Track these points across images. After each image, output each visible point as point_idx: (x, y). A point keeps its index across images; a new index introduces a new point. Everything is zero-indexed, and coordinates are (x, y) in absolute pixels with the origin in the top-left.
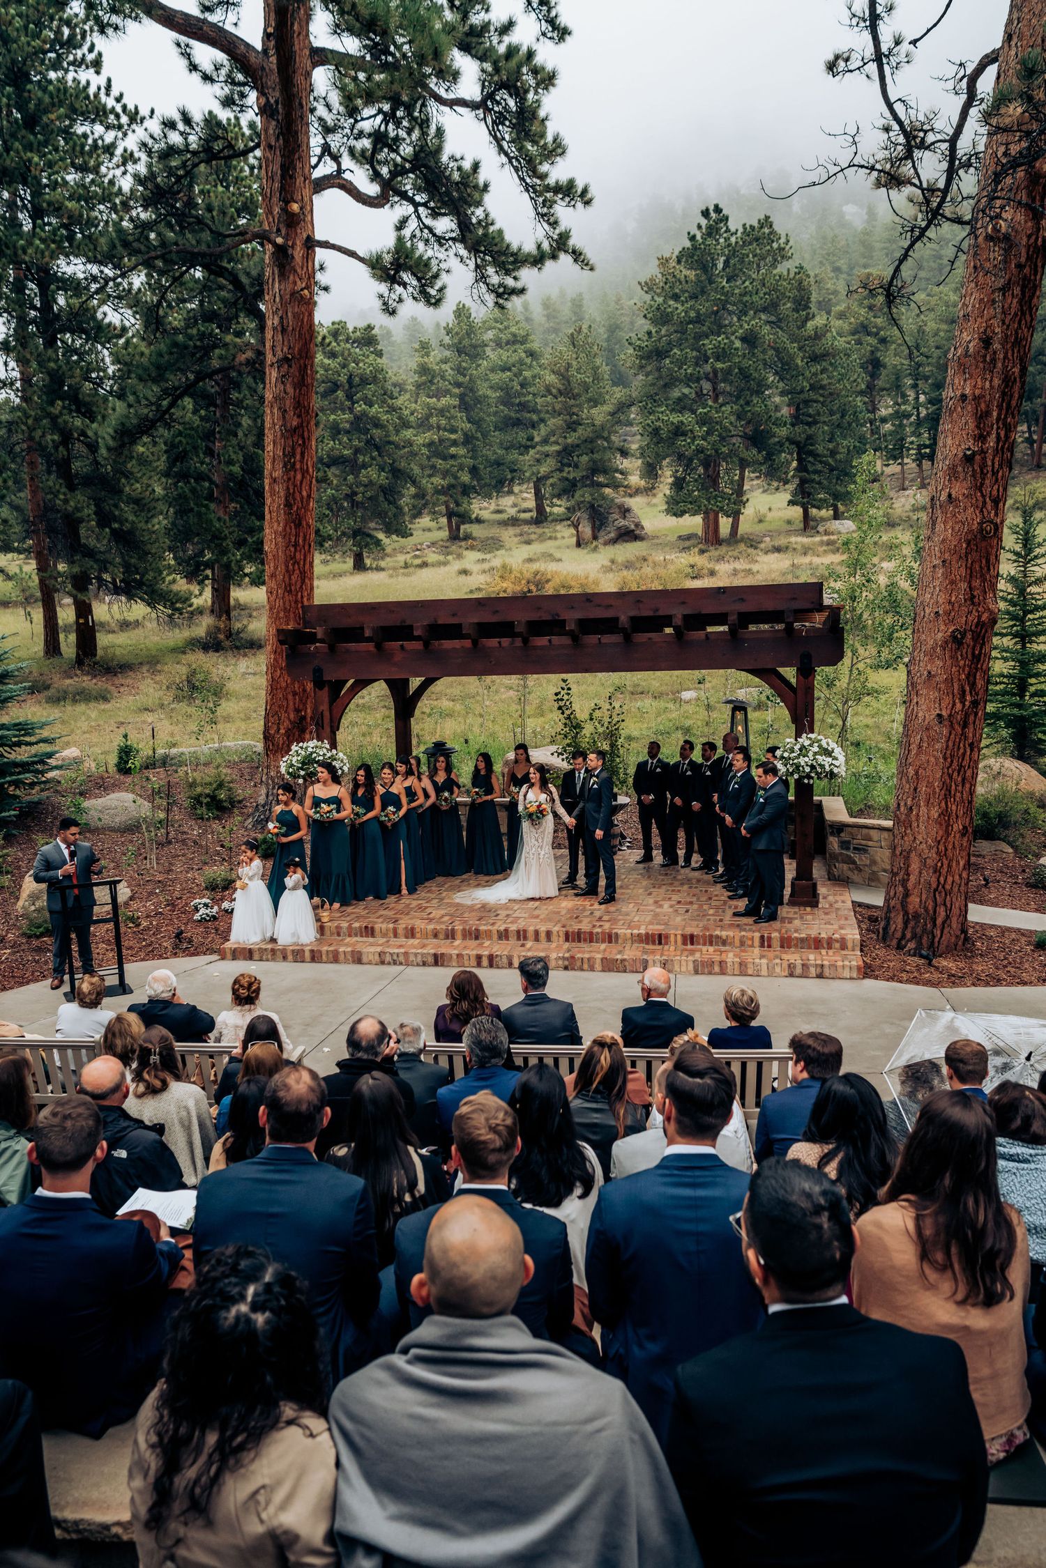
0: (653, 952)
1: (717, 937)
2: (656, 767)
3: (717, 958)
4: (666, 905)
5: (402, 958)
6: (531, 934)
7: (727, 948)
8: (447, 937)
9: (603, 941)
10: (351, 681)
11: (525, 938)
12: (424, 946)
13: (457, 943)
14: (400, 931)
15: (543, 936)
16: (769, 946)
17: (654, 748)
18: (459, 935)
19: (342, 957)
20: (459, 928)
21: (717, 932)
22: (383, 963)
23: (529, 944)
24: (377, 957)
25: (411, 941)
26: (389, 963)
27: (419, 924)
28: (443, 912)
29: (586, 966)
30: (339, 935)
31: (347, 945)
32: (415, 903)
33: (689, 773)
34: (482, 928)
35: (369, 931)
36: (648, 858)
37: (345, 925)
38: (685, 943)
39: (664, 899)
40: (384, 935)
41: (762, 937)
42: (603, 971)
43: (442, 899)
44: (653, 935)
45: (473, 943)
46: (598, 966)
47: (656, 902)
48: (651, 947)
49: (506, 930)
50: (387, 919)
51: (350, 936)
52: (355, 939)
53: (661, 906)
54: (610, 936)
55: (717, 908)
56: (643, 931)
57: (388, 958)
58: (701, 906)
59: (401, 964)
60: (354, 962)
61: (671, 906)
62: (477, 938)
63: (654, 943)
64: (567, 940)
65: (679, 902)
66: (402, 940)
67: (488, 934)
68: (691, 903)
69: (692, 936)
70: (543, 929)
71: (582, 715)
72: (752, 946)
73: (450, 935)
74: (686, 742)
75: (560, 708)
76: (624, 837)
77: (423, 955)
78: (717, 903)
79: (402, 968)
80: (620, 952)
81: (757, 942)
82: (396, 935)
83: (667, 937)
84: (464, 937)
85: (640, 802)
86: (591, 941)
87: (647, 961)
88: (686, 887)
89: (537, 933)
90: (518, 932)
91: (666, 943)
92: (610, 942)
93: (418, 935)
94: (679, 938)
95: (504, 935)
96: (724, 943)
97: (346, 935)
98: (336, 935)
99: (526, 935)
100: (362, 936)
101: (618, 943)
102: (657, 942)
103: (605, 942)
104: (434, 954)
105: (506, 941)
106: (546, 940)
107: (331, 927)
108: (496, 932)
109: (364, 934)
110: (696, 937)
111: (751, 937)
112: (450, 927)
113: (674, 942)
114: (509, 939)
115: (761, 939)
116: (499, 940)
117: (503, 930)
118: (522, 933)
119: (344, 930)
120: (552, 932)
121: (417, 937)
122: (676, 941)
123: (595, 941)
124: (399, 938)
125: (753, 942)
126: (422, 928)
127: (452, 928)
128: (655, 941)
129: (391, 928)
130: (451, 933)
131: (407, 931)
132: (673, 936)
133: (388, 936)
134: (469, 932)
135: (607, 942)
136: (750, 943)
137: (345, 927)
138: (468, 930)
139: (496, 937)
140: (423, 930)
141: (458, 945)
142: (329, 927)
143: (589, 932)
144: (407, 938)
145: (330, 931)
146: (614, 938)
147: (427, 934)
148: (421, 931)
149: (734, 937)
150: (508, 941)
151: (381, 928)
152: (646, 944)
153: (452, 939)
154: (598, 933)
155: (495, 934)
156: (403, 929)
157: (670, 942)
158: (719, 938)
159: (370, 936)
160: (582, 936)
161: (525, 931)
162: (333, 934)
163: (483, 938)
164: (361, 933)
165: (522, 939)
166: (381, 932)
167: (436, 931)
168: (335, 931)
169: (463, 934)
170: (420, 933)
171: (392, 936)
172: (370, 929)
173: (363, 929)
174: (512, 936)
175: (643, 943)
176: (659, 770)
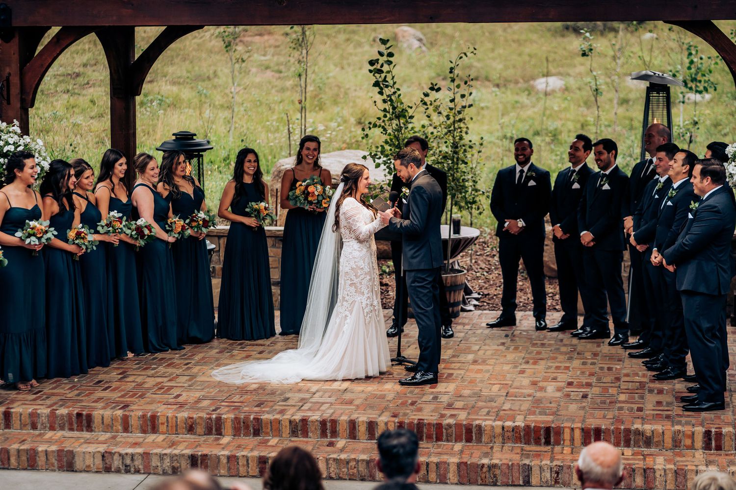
0: (538, 455)
1: (638, 432)
2: (528, 179)
3: (639, 464)
4: (551, 388)
5: (138, 463)
6: (343, 428)
7: (653, 450)
8: (209, 432)
9: (458, 439)
10: (55, 30)
11: (334, 433)
12: (173, 444)
13: (225, 440)
14: (134, 422)
15: (362, 429)
16: (719, 448)
17: (523, 148)
18: (228, 428)
19: (41, 461)
20: (228, 416)
21: (637, 426)
22: (108, 470)
23: (341, 443)
24: (98, 461)
25: (151, 437)
26: (118, 471)
27: (164, 411)
28: (198, 394)
29: (433, 476)
30: (34, 427)
31: (50, 442)
32: (151, 382)
33: (576, 186)
34: (265, 417)
35: (84, 422)
36: (507, 320)
37: (44, 411)
39: (545, 379)
40: (108, 427)
41: (708, 434)
42: (460, 483)
43: (193, 377)
44: (537, 429)
45: (251, 441)
46: (452, 476)
47: (534, 383)
48: (534, 448)
49: (304, 421)
50: (109, 404)
51: (52, 428)
52: (60, 434)
53: (542, 389)
54: (469, 430)
55: (631, 392)
56: (520, 423)
57: (117, 463)
58: (605, 389)
59: (137, 471)
60: (61, 468)
61: (559, 389)
62: (257, 433)
63: (537, 442)
65: (570, 384)
66: (138, 436)
67: (275, 427)
68: (589, 385)
70: (362, 418)
71: (410, 95)
72: (692, 447)
73: (215, 428)
74: (580, 137)
75: (376, 84)
76: (468, 292)
77: (172, 457)
78: (630, 385)
79: (139, 477)
80: (486, 455)
81: (699, 442)
82: (126, 429)
83: (559, 432)
84: (237, 432)
85: (501, 232)
86: (439, 439)
87: (529, 468)
88: (576, 363)
89: (353, 425)
90: (323, 423)
91: (557, 443)
92: (469, 440)
93: (163, 428)
94: (578, 434)
95: (300, 428)
96: (648, 442)
97: (46, 427)
98: (29, 427)
99: (336, 428)
100: (71, 429)
101: (481, 442)
102: (543, 440)
103: (461, 440)
104: (192, 455)
105: (303, 437)
106: (367, 436)
107: (21, 415)
108: (288, 424)
109: (75, 426)
110: (604, 432)
111: (690, 433)
112: (214, 416)
113: (570, 440)
114: (307, 434)
115: (704, 437)
116: (292, 436)
117: (297, 421)
118: (329, 424)
119: (42, 420)
120: (377, 424)
121: (160, 430)
122: (572, 440)
123: (444, 437)
124: (131, 432)
125: (693, 442)
126: (168, 417)
127: (217, 418)
128: (539, 439)
129: (119, 418)
130: (216, 424)
131: (145, 421)
132: (567, 431)
133: (114, 428)
134: (244, 423)
135: (464, 441)
136: (688, 442)
137: (43, 415)
138: (242, 420)
139: (288, 432)
140: (170, 420)
141: (228, 443)
142: (18, 415)
143: (436, 424)
144: (144, 431)
145: (20, 421)
146: (476, 434)
147: (177, 426)
148: (168, 421)
149: (663, 433)
150: (307, 437)
151: (103, 418)
152: (525, 444)
153: (217, 434)
154: (449, 426)
155: (286, 427)
156: (139, 418)
157: (564, 440)
158: (639, 434)
159: (84, 429)
160: (425, 430)
161: (334, 422)
162: (25, 425)
163: (267, 434)
164: (71, 424)
165: (329, 435)
166: (103, 423)
167: (189, 422)
168: (28, 421)
169: (235, 427)
170: (166, 424)
171: (120, 428)
172: (84, 418)
173: (74, 419)
174: (313, 429)
175: (521, 442)
176: (532, 183)
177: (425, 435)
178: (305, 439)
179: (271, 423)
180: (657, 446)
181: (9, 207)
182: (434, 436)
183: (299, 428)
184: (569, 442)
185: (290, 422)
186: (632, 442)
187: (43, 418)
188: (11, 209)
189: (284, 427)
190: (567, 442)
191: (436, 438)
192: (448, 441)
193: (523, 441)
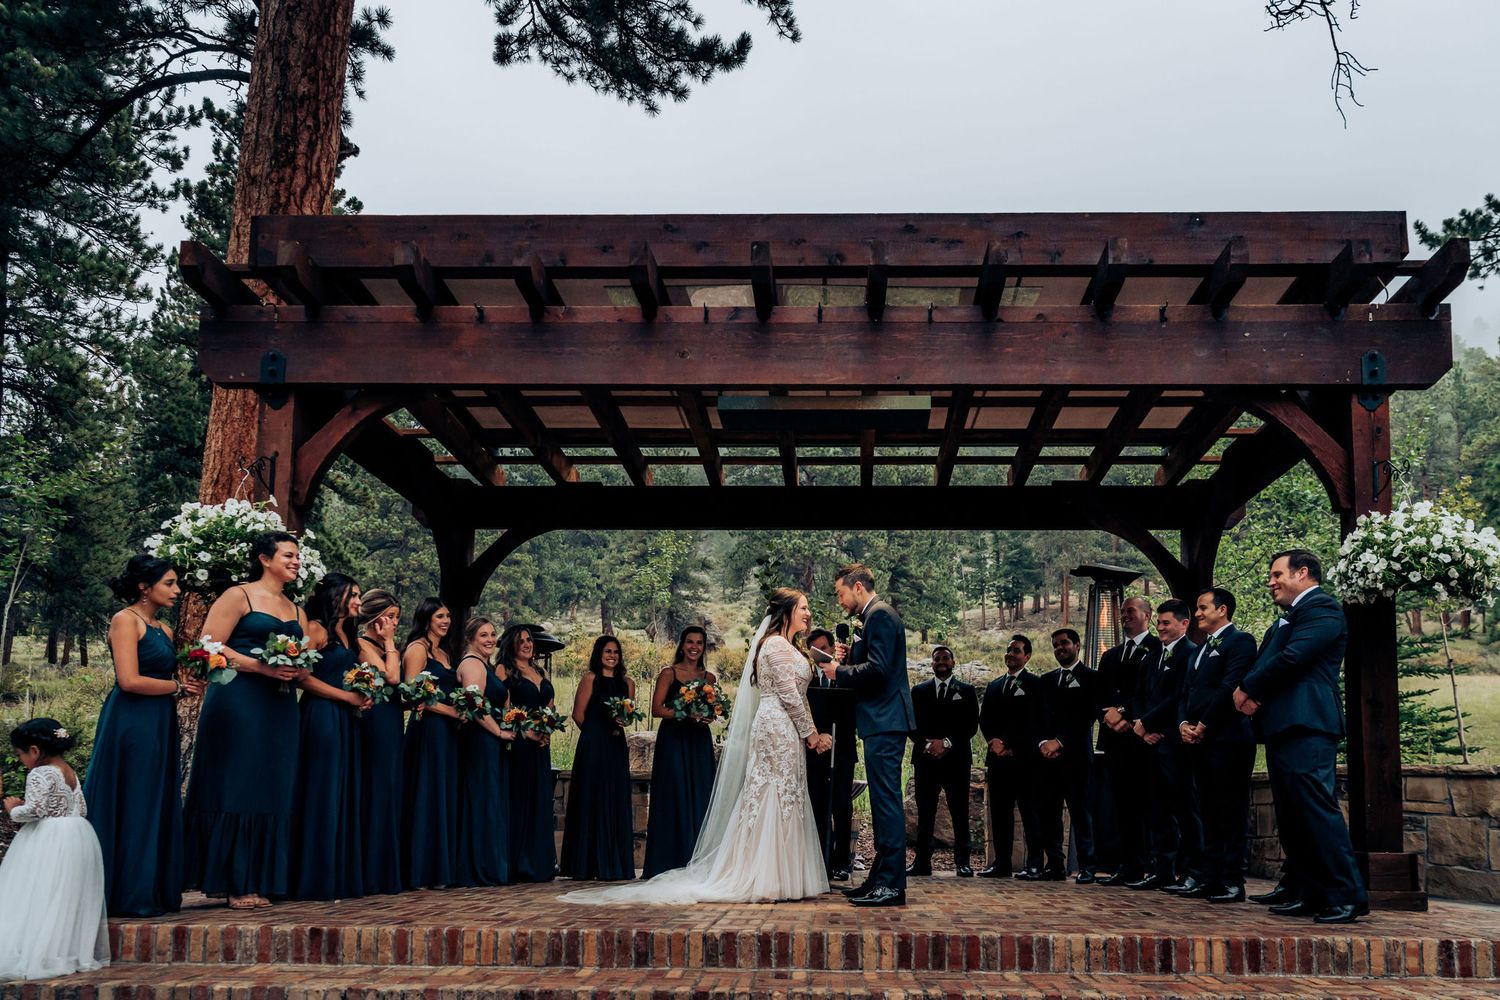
1: (1324, 947)
6: (800, 948)
7: (1351, 978)
8: (554, 959)
9: (1007, 964)
12: (486, 978)
13: (586, 972)
14: (417, 944)
15: (835, 948)
16: (1467, 972)
18: (590, 952)
20: (591, 930)
23: (797, 976)
25: (447, 970)
27: (471, 932)
30: (229, 956)
33: (1020, 692)
34: (657, 931)
35: (323, 945)
37: (251, 927)
38: (1234, 966)
40: (368, 955)
41: (1445, 947)
44: (1147, 945)
45: (631, 972)
48: (1146, 977)
49: (730, 937)
51: (263, 958)
52: (275, 967)
54: (1026, 947)
56: (1112, 935)
62: (642, 960)
63: (1148, 968)
64: (904, 962)
66: (422, 969)
67: (677, 949)
69: (1254, 947)
70: (835, 931)
72: (1420, 971)
73: (565, 952)
77: (483, 995)
81: (1432, 964)
82: (401, 957)
83: (1185, 949)
84: (606, 959)
86: (972, 964)
89: (817, 943)
90: (764, 939)
91: (1184, 968)
92: (1026, 966)
93: (470, 954)
94: (1219, 951)
95: (722, 949)
97: (251, 956)
98: (220, 957)
99: (787, 947)
100: (299, 960)
101: (1048, 969)
102: (1158, 965)
103: (1012, 967)
104: (521, 992)
105: (727, 966)
106: (842, 964)
107: (206, 934)
108: (700, 943)
109: (306, 953)
110: (1265, 948)
111: (1414, 946)
112: (565, 931)
113: (1206, 963)
114: (735, 961)
115: (1440, 953)
116: (707, 965)
117: (718, 937)
118: (774, 942)
119: (246, 944)
120: (862, 940)
121: (465, 959)
122: (1210, 962)
123: (982, 963)
124: (411, 963)
125: (1422, 961)
126: (480, 934)
127: (569, 933)
128: (1152, 961)
129: (390, 937)
130: (568, 946)
131: (437, 943)
132: (1200, 947)
133: (379, 955)
134: (620, 942)
135: (1017, 967)
136: (1413, 962)
137: (249, 934)
138: (616, 937)
139: (700, 956)
140: (483, 939)
141: (591, 977)
142: (202, 934)
143: (968, 938)
144: (434, 960)
145: (204, 946)
146: (1038, 954)
147: (496, 949)
148: (479, 941)
149: (1368, 946)
150: (734, 966)
151: (359, 936)
152: (1127, 971)
153: (570, 964)
154: (992, 941)
155: (696, 947)
156: (426, 936)
157: (1194, 963)
158: (1327, 950)
159: (323, 958)
160: (947, 949)
161: (784, 938)
162: (212, 954)
163: (662, 961)
164: (299, 949)
165: (774, 961)
166: (359, 946)
167: (520, 941)
168: (220, 945)
169: (603, 951)
170: (476, 947)
171: (390, 955)
172: (324, 937)
173: (306, 940)
174: (745, 951)
175: (1119, 967)
176: (957, 697)
177: (947, 959)
178: (730, 970)
179: (669, 941)
180: (1359, 971)
181: (248, 610)
182: (964, 960)
183: (720, 950)
184: (1203, 965)
185: (705, 938)
186: (1315, 965)
187: (248, 940)
188: (252, 613)
189: (692, 948)
190: (1201, 967)
191: (967, 963)
192: (989, 968)
193: (1122, 965)
